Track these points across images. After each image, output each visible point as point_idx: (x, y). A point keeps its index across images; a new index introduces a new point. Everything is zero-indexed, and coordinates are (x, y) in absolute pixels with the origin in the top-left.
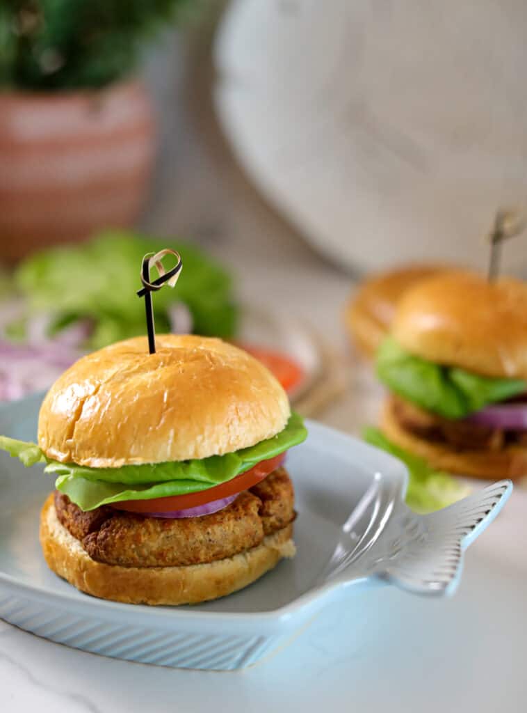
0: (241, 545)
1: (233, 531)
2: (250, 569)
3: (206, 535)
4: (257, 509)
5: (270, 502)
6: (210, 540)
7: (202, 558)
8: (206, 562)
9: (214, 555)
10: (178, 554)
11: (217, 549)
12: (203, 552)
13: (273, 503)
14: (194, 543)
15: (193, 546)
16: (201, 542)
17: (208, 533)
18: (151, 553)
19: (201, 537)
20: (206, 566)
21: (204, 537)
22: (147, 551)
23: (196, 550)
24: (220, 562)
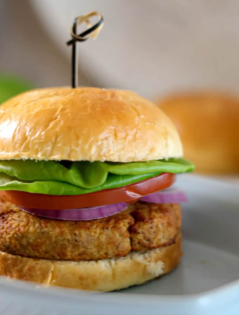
0: (105, 251)
1: (98, 238)
2: (114, 275)
3: (73, 236)
4: (128, 226)
5: (142, 223)
6: (76, 241)
7: (69, 254)
8: (73, 260)
9: (79, 255)
10: (50, 248)
11: (82, 249)
12: (69, 249)
13: (144, 224)
14: (63, 240)
15: (61, 243)
16: (68, 241)
17: (75, 234)
18: (29, 244)
19: (69, 237)
20: (73, 264)
21: (72, 237)
22: (27, 241)
23: (64, 247)
24: (86, 262)
